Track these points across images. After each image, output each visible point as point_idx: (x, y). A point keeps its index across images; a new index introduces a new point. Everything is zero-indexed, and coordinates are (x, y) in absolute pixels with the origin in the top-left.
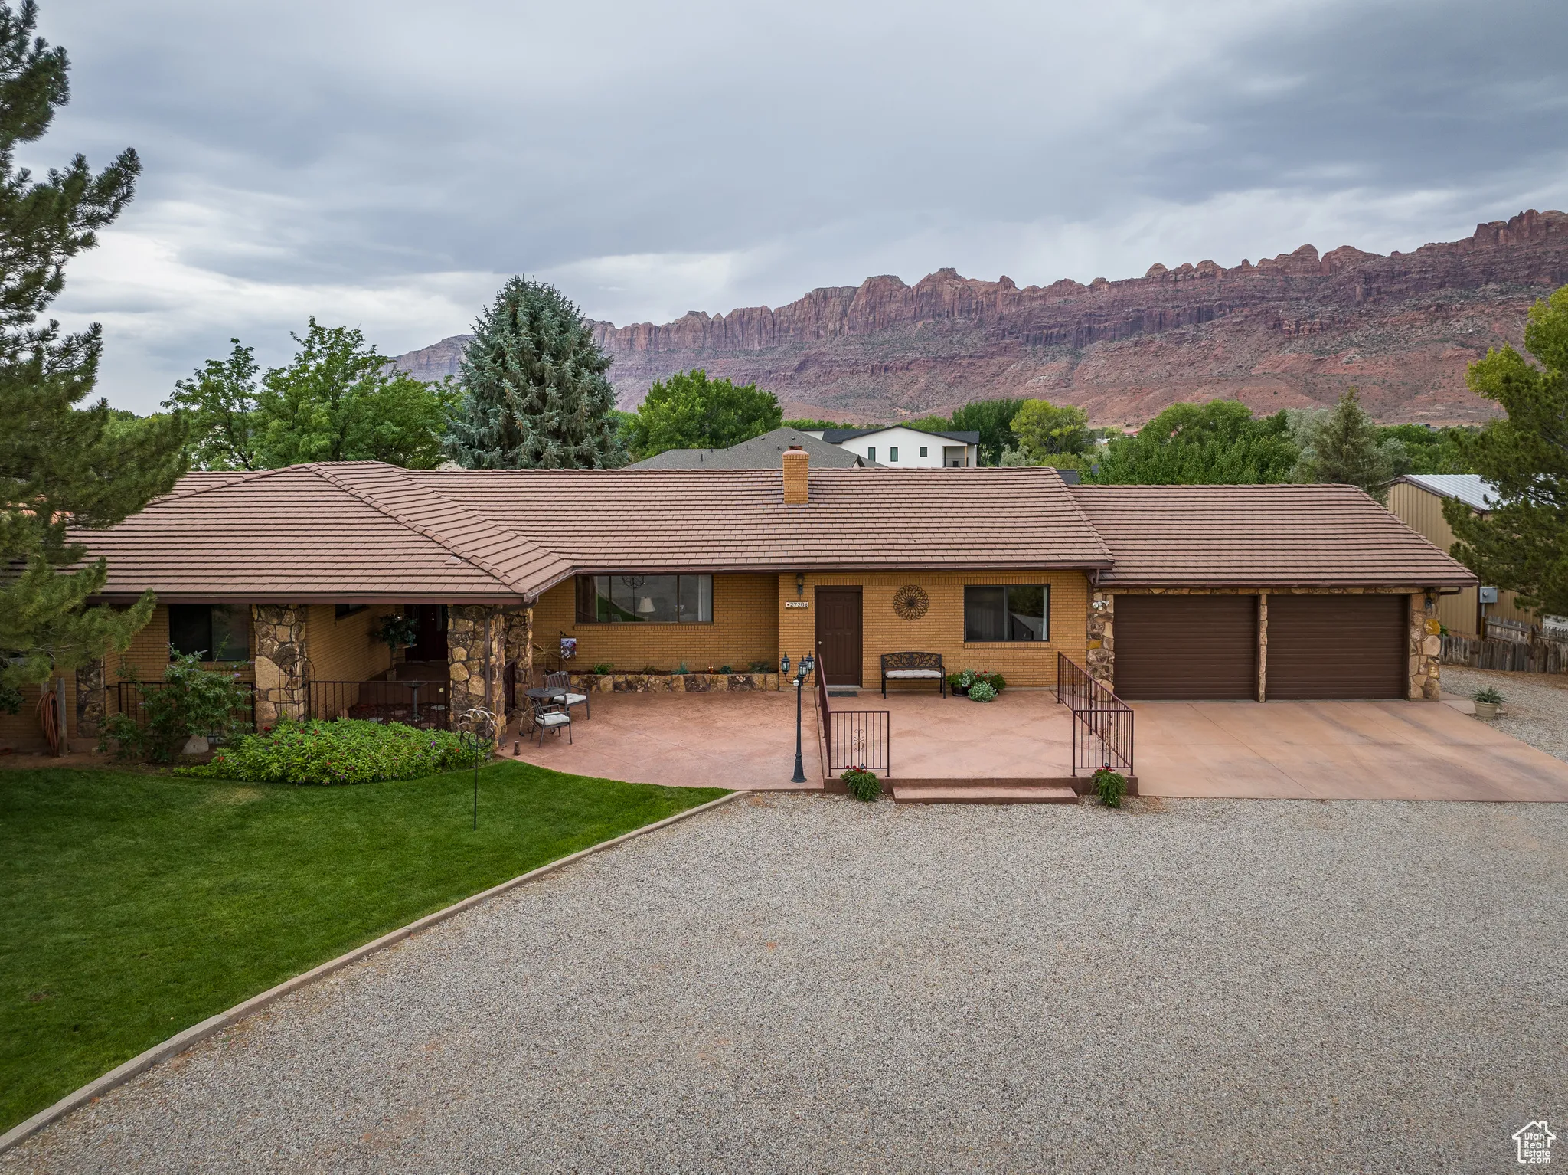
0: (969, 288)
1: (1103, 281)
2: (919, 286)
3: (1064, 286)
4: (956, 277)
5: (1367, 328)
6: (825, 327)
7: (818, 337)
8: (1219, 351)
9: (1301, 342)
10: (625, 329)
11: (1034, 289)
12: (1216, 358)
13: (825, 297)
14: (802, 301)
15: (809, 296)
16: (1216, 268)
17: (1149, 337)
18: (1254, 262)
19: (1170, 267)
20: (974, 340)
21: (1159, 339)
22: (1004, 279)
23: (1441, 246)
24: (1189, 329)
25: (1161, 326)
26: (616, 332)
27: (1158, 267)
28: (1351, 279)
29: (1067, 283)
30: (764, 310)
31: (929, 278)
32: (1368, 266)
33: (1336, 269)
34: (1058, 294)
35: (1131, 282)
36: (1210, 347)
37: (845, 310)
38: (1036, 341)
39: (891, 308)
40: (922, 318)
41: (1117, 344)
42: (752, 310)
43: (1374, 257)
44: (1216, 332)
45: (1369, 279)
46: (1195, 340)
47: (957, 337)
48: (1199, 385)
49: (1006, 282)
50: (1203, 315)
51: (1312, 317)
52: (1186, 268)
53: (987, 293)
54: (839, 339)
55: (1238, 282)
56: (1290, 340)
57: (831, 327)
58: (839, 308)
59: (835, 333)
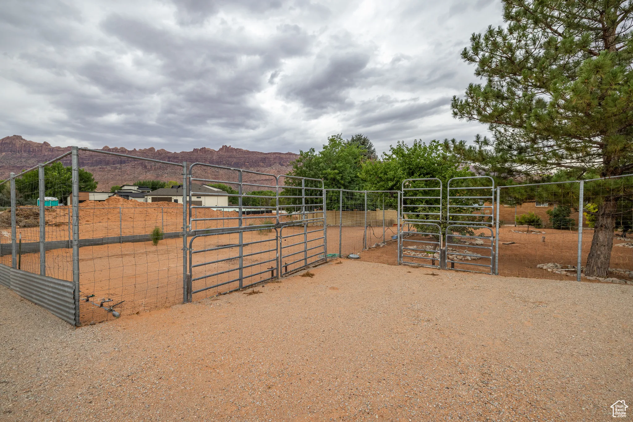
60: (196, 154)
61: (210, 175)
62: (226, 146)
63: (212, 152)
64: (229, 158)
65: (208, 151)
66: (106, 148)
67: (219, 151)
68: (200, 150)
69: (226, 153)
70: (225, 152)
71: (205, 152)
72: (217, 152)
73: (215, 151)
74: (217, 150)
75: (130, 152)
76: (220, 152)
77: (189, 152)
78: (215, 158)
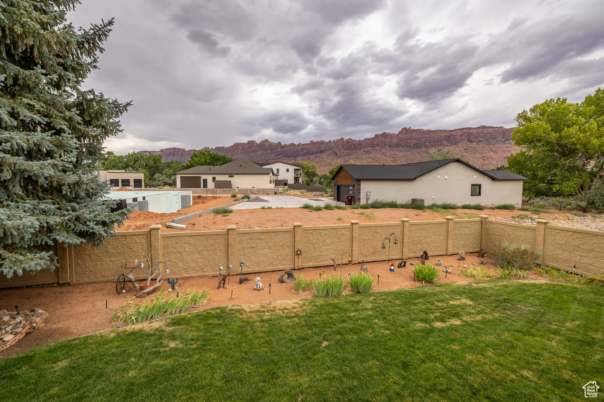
0: (271, 144)
1: (301, 144)
2: (260, 143)
3: (292, 144)
4: (269, 142)
5: (354, 156)
6: (238, 152)
7: (237, 154)
8: (325, 160)
9: (341, 158)
10: (188, 151)
11: (286, 145)
12: (324, 161)
13: (238, 145)
14: (233, 146)
15: (234, 144)
16: (324, 142)
17: (310, 156)
18: (332, 141)
19: (315, 141)
20: (273, 156)
21: (312, 157)
22: (279, 142)
23: (368, 139)
24: (318, 155)
25: (312, 154)
26: (186, 151)
27: (312, 141)
28: (351, 145)
29: (293, 144)
30: (223, 147)
31: (262, 141)
32: (354, 142)
33: (348, 143)
34: (291, 146)
35: (306, 144)
36: (323, 159)
37: (243, 148)
38: (286, 156)
39: (254, 148)
40: (261, 150)
41: (303, 158)
42: (220, 147)
43: (355, 140)
44: (324, 156)
45: (355, 145)
46: (320, 157)
47: (269, 155)
48: (321, 167)
49: (279, 143)
50: (321, 152)
51: (343, 153)
52: (318, 142)
53: (275, 145)
54: (242, 155)
55: (329, 145)
56: (339, 157)
57: (240, 152)
58: (241, 148)
59: (240, 153)
60: (377, 139)
61: (388, 158)
62: (406, 128)
63: (391, 136)
64: (408, 139)
65: (388, 135)
66: (312, 142)
67: (398, 134)
68: (381, 135)
69: (405, 136)
70: (405, 134)
71: (385, 136)
72: (397, 135)
73: (395, 135)
74: (397, 133)
75: (327, 143)
76: (400, 135)
77: (371, 139)
78: (394, 142)
